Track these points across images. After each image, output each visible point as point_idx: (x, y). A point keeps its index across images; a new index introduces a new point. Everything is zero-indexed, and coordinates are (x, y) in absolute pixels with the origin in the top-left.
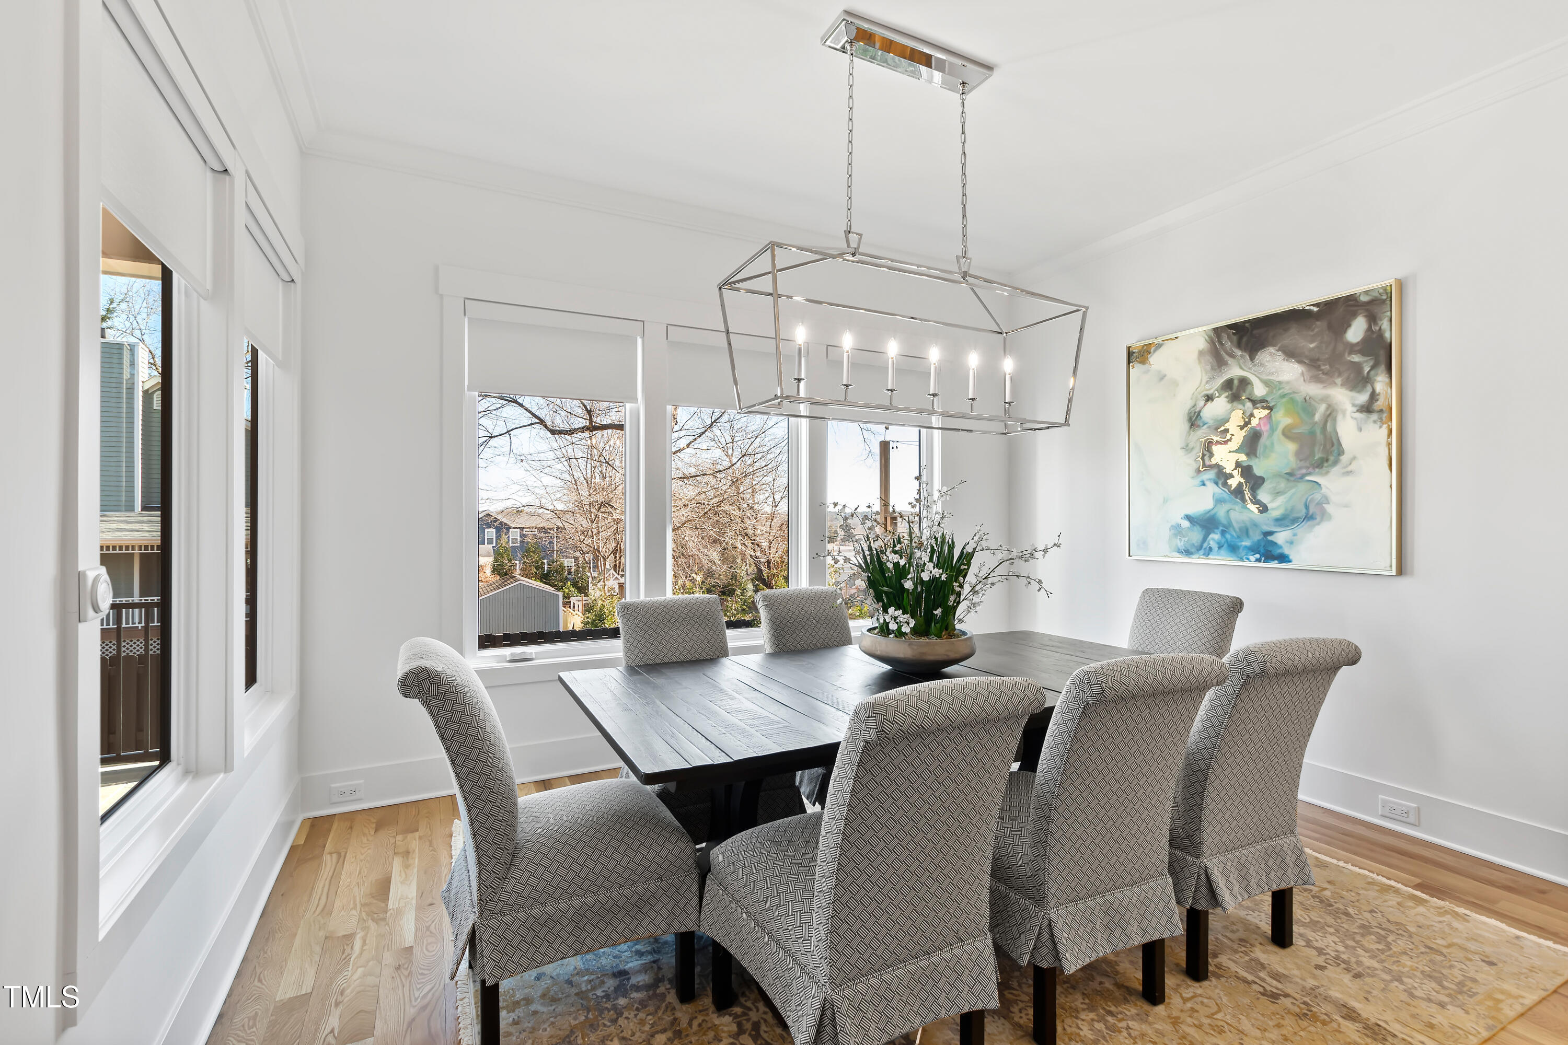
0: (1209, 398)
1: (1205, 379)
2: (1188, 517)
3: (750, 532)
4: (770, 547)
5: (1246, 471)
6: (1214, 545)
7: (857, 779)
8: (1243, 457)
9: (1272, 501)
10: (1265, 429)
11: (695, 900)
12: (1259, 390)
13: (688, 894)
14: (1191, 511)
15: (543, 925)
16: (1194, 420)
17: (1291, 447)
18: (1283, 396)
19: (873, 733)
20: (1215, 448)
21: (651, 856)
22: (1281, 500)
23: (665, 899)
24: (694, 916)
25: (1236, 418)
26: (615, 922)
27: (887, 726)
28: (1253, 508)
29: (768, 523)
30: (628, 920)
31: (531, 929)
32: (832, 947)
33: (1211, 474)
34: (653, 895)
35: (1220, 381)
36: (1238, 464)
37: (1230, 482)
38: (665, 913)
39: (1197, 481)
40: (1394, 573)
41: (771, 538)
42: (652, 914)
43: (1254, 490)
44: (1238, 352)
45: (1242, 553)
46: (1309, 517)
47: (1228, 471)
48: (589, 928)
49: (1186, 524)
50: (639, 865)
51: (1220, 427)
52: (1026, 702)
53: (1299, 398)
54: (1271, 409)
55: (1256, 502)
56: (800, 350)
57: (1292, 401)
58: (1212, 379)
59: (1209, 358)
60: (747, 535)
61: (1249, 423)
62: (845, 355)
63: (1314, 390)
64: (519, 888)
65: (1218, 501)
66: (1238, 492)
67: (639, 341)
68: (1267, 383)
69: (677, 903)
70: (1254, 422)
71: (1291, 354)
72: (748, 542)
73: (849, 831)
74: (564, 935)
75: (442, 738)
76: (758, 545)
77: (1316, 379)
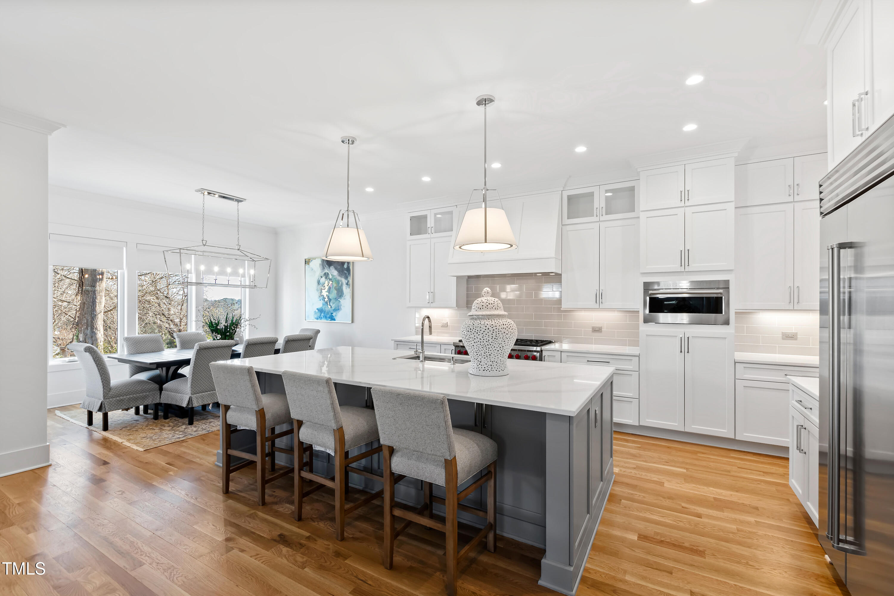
0: (322, 277)
1: (321, 272)
2: (317, 309)
3: (166, 313)
4: (180, 322)
5: (328, 297)
6: (322, 317)
7: (196, 356)
8: (327, 293)
9: (333, 305)
10: (331, 286)
11: (159, 396)
12: (331, 277)
13: (157, 395)
14: (318, 308)
15: (120, 401)
16: (319, 282)
17: (336, 292)
18: (335, 279)
19: (198, 348)
20: (323, 290)
21: (147, 387)
22: (334, 305)
23: (151, 396)
24: (159, 400)
25: (326, 282)
26: (138, 401)
27: (201, 347)
28: (329, 306)
29: (179, 307)
30: (141, 401)
31: (117, 402)
32: (192, 388)
33: (322, 298)
34: (148, 395)
35: (324, 273)
36: (327, 295)
37: (325, 300)
38: (151, 399)
39: (319, 299)
40: (351, 322)
41: (181, 316)
42: (147, 400)
43: (329, 302)
44: (327, 266)
45: (327, 318)
46: (339, 309)
47: (325, 297)
48: (131, 402)
49: (317, 311)
50: (144, 389)
51: (323, 285)
52: (231, 344)
53: (337, 280)
54: (332, 281)
55: (330, 305)
56: (188, 270)
57: (336, 280)
58: (322, 272)
59: (321, 266)
60: (163, 314)
61: (329, 285)
62: (202, 271)
63: (339, 278)
64: (113, 394)
65: (323, 305)
66: (327, 303)
67: (125, 248)
68: (332, 275)
69: (154, 397)
70: (330, 285)
71: (336, 269)
72: (164, 319)
73: (195, 366)
74: (125, 404)
75: (94, 361)
76: (171, 321)
77: (340, 276)
